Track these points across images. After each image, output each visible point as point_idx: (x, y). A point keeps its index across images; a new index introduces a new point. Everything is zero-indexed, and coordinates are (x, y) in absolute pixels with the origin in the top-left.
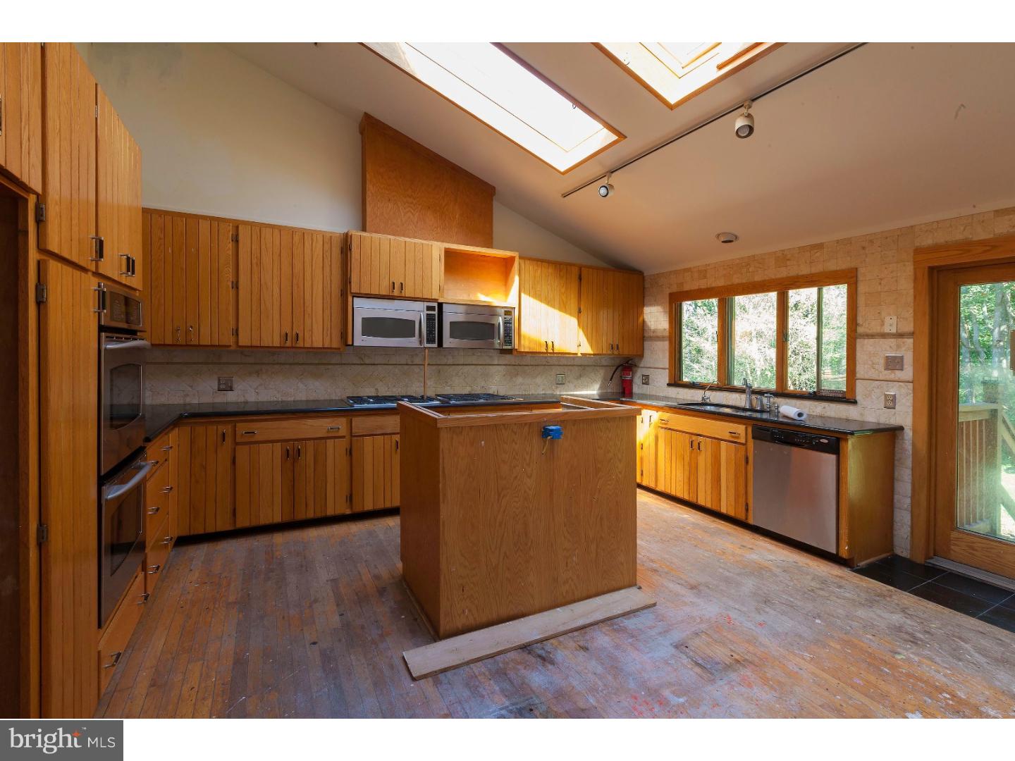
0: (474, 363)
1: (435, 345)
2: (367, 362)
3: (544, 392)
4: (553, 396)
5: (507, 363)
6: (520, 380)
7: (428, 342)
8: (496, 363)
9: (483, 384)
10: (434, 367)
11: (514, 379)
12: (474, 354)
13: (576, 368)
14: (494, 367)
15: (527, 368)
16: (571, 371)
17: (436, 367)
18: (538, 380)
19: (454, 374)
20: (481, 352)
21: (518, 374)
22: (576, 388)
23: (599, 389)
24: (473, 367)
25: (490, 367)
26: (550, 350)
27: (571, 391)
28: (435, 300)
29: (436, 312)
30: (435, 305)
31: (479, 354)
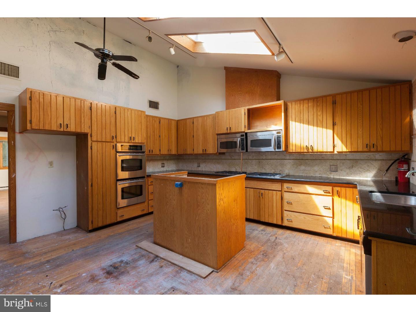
0: (276, 158)
1: (245, 151)
2: (233, 158)
3: (320, 175)
4: (328, 178)
5: (295, 158)
6: (303, 167)
7: (242, 149)
8: (288, 158)
9: (281, 169)
10: (257, 160)
11: (299, 167)
12: (276, 154)
13: (349, 161)
14: (287, 160)
15: (307, 161)
16: (343, 163)
17: (258, 160)
18: (316, 168)
19: (266, 164)
20: (279, 153)
21: (301, 164)
22: (348, 174)
23: (373, 177)
24: (276, 160)
25: (284, 160)
26: (310, 151)
27: (344, 176)
28: (244, 132)
29: (244, 137)
30: (244, 134)
31: (279, 154)
